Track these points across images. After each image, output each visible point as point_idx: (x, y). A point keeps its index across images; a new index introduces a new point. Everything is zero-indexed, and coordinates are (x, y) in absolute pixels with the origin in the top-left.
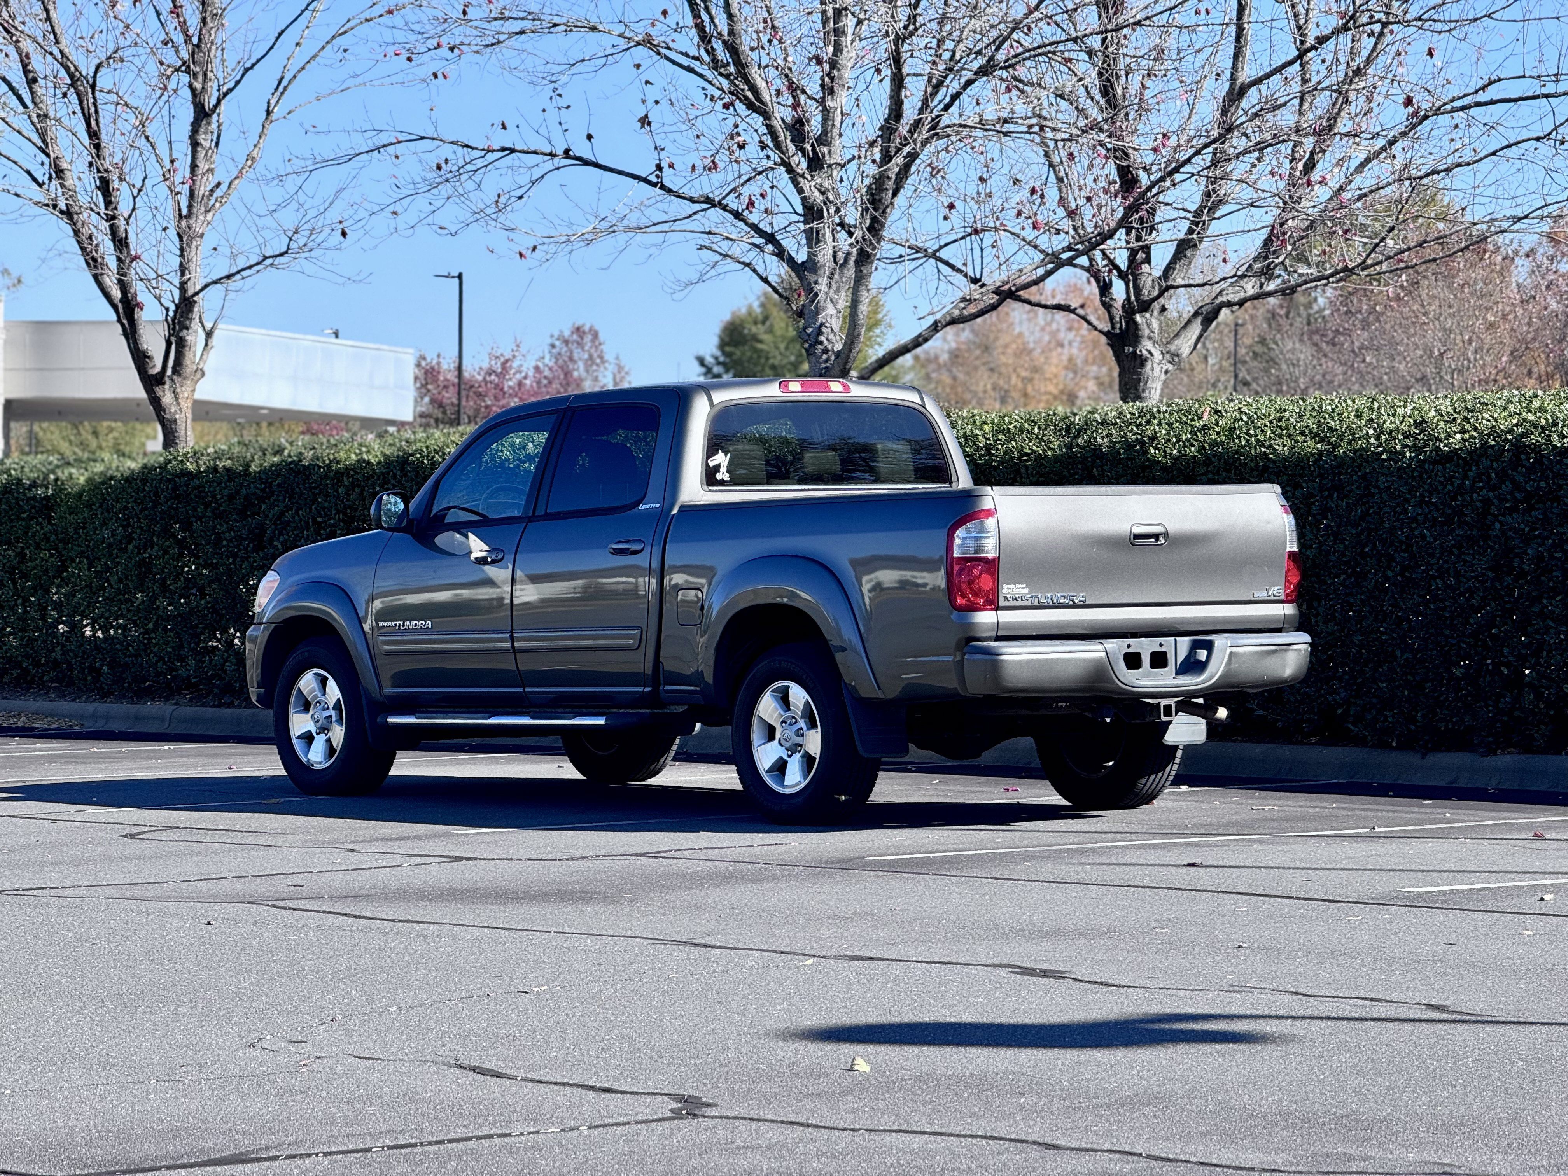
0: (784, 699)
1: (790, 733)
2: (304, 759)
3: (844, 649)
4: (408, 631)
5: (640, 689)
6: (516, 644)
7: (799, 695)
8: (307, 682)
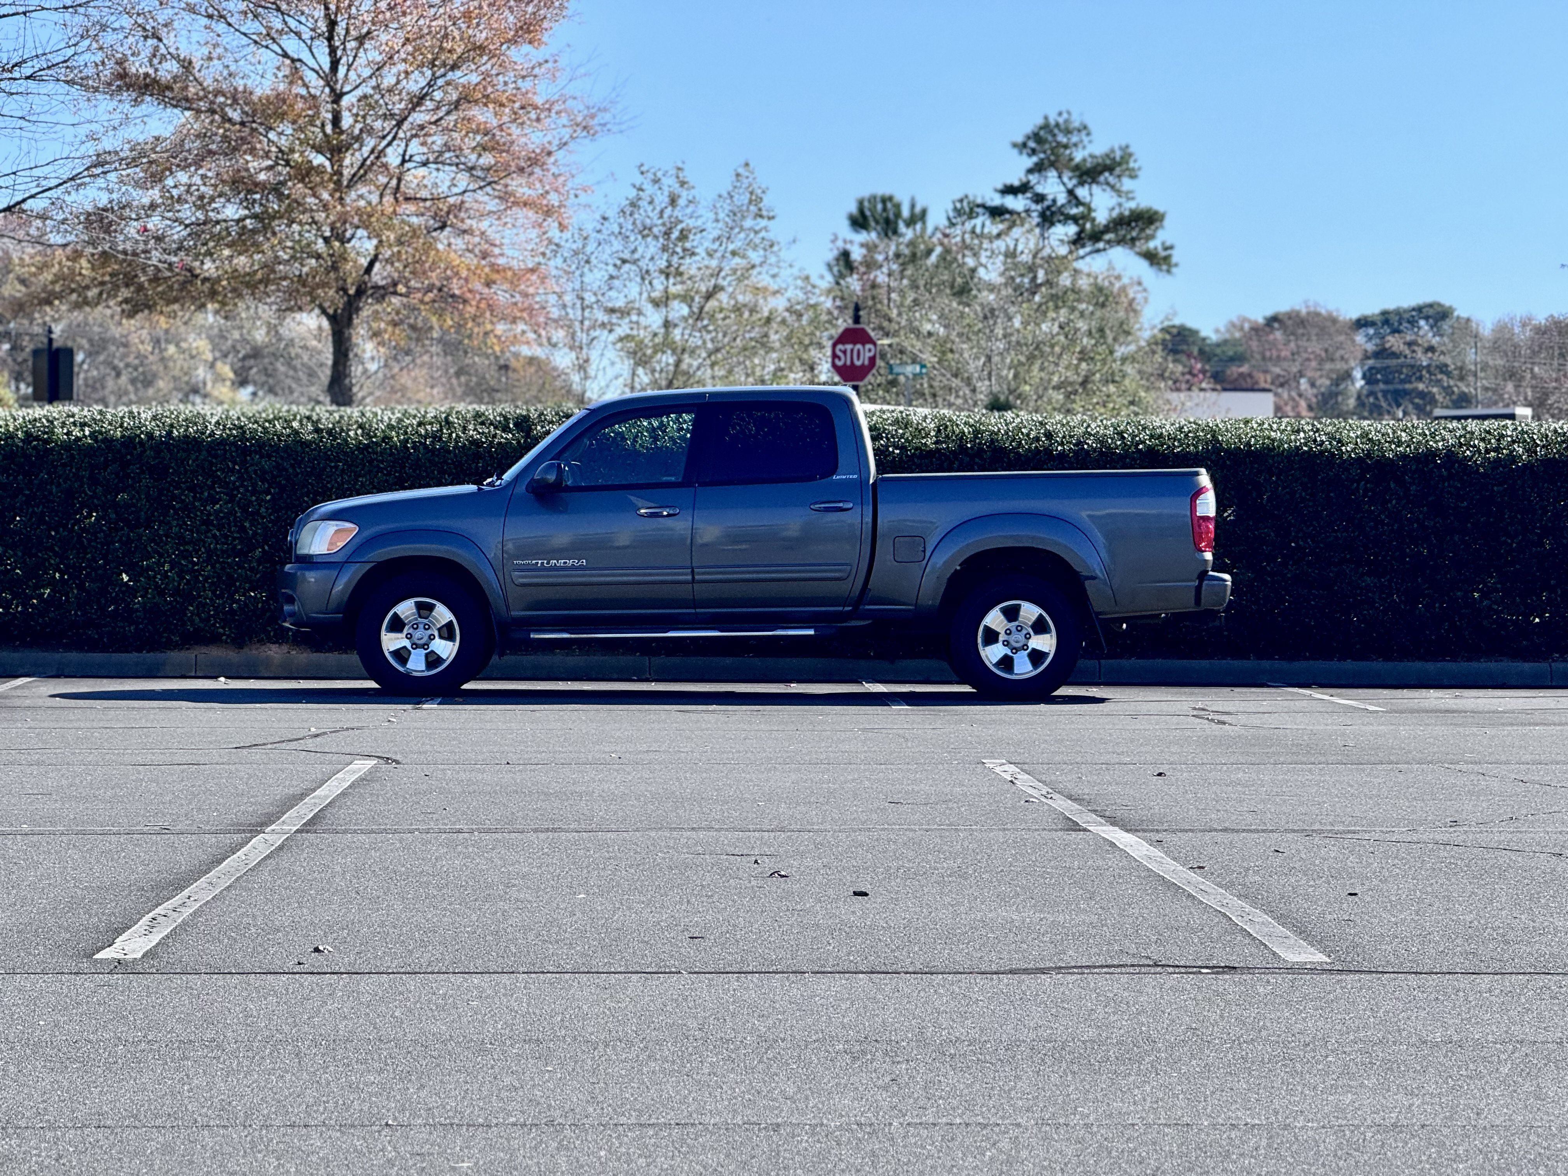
0: (1011, 614)
1: (1020, 637)
2: (401, 669)
3: (1094, 578)
4: (555, 568)
5: (841, 608)
6: (697, 577)
7: (1030, 611)
8: (406, 608)
